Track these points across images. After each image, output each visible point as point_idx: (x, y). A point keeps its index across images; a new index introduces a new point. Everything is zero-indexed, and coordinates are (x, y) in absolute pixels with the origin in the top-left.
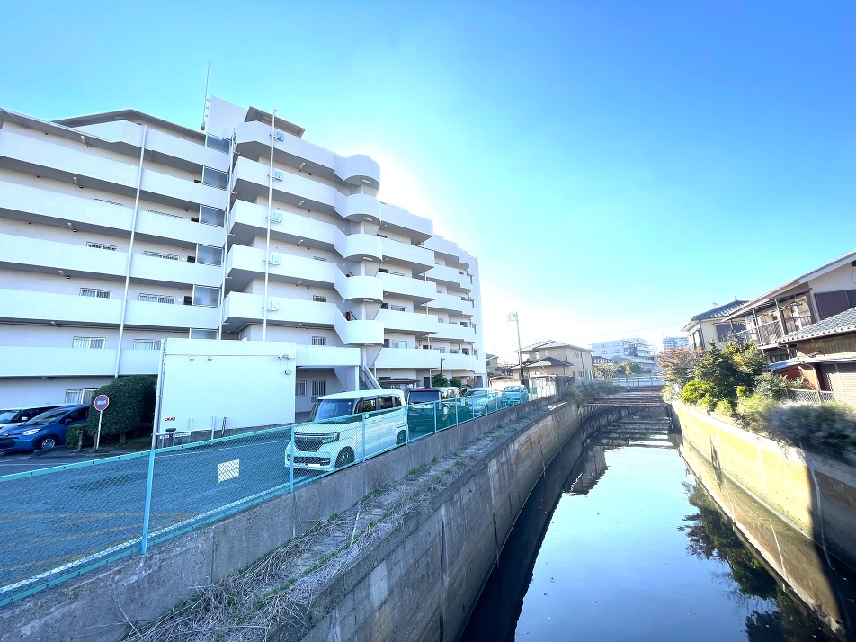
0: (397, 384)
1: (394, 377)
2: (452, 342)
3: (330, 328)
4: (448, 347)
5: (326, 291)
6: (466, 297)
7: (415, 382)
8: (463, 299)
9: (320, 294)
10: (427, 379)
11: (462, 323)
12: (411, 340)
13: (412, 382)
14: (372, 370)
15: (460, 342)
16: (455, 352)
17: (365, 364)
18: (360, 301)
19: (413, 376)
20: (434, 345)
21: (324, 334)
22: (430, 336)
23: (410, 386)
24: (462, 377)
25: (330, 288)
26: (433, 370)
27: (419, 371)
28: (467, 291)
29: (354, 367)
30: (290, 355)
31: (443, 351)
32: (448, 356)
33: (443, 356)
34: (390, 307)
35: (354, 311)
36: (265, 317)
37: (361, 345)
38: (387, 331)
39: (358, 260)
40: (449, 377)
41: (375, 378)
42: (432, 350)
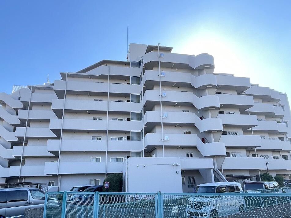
0: (237, 179)
1: (235, 175)
2: (273, 151)
3: (195, 148)
4: (271, 155)
5: (190, 128)
6: (281, 120)
7: (249, 178)
8: (278, 122)
9: (188, 130)
10: (257, 176)
11: (280, 138)
12: (244, 152)
13: (247, 178)
14: (220, 170)
15: (279, 151)
16: (277, 158)
17: (216, 167)
18: (210, 132)
19: (247, 174)
20: (260, 154)
21: (192, 151)
22: (256, 148)
23: (246, 181)
24: (285, 175)
25: (193, 126)
26: (261, 170)
27: (251, 171)
28: (280, 117)
29: (210, 169)
30: (178, 164)
31: (266, 157)
32: (271, 161)
33: (267, 161)
34: (228, 133)
35: (207, 137)
36: (163, 144)
37: (213, 157)
38: (227, 147)
39: (207, 109)
40: (274, 175)
41: (223, 175)
42: (259, 157)
